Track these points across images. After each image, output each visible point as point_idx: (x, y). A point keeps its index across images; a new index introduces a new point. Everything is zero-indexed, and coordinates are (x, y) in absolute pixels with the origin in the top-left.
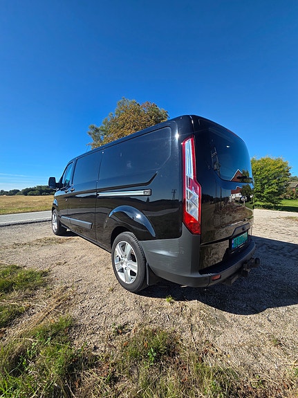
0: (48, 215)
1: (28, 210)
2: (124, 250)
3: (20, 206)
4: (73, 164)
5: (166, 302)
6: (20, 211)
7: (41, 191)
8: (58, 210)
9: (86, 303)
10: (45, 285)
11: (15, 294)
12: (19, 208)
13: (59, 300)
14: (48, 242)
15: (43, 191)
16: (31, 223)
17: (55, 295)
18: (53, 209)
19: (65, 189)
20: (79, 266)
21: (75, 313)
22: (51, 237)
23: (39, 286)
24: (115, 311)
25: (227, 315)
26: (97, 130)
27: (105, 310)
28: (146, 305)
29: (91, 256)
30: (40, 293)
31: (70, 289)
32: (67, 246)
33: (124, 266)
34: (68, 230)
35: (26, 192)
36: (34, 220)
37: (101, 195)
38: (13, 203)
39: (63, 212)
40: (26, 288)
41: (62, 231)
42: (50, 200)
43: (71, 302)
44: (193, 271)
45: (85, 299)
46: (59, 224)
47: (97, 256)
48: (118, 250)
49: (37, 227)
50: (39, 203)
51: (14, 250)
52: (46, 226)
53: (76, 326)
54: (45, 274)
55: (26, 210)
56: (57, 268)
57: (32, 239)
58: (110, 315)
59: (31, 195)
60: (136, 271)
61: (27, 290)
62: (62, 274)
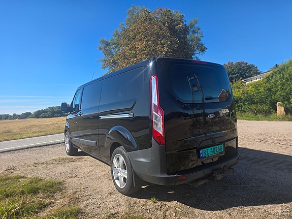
0: (61, 137)
1: (42, 134)
2: (118, 161)
3: (34, 130)
4: (81, 91)
5: (150, 202)
6: (34, 135)
7: (53, 113)
8: (70, 133)
9: (89, 201)
10: (61, 190)
11: (41, 195)
12: (34, 132)
13: (71, 199)
14: (62, 161)
15: (55, 113)
16: (46, 145)
17: (68, 196)
18: (66, 131)
19: (75, 113)
20: (87, 179)
21: (82, 206)
22: (65, 157)
23: (57, 191)
24: (110, 206)
25: (196, 211)
26: (108, 44)
27: (103, 205)
28: (134, 203)
29: (97, 171)
30: (58, 195)
31: (79, 193)
32: (78, 164)
33: (119, 174)
34: (79, 150)
35: (38, 115)
36: (49, 142)
37: (102, 117)
38: (27, 127)
39: (74, 134)
40: (48, 192)
41: (73, 151)
42: (62, 121)
43: (80, 200)
44: (162, 172)
45: (89, 198)
46: (71, 145)
47: (103, 171)
48: (115, 161)
49: (52, 149)
50: (52, 126)
51: (35, 168)
52: (60, 148)
53: (82, 213)
54: (60, 183)
55: (40, 134)
56: (69, 179)
57: (48, 159)
58: (106, 208)
59: (43, 117)
60: (126, 177)
61: (49, 193)
62: (73, 184)
